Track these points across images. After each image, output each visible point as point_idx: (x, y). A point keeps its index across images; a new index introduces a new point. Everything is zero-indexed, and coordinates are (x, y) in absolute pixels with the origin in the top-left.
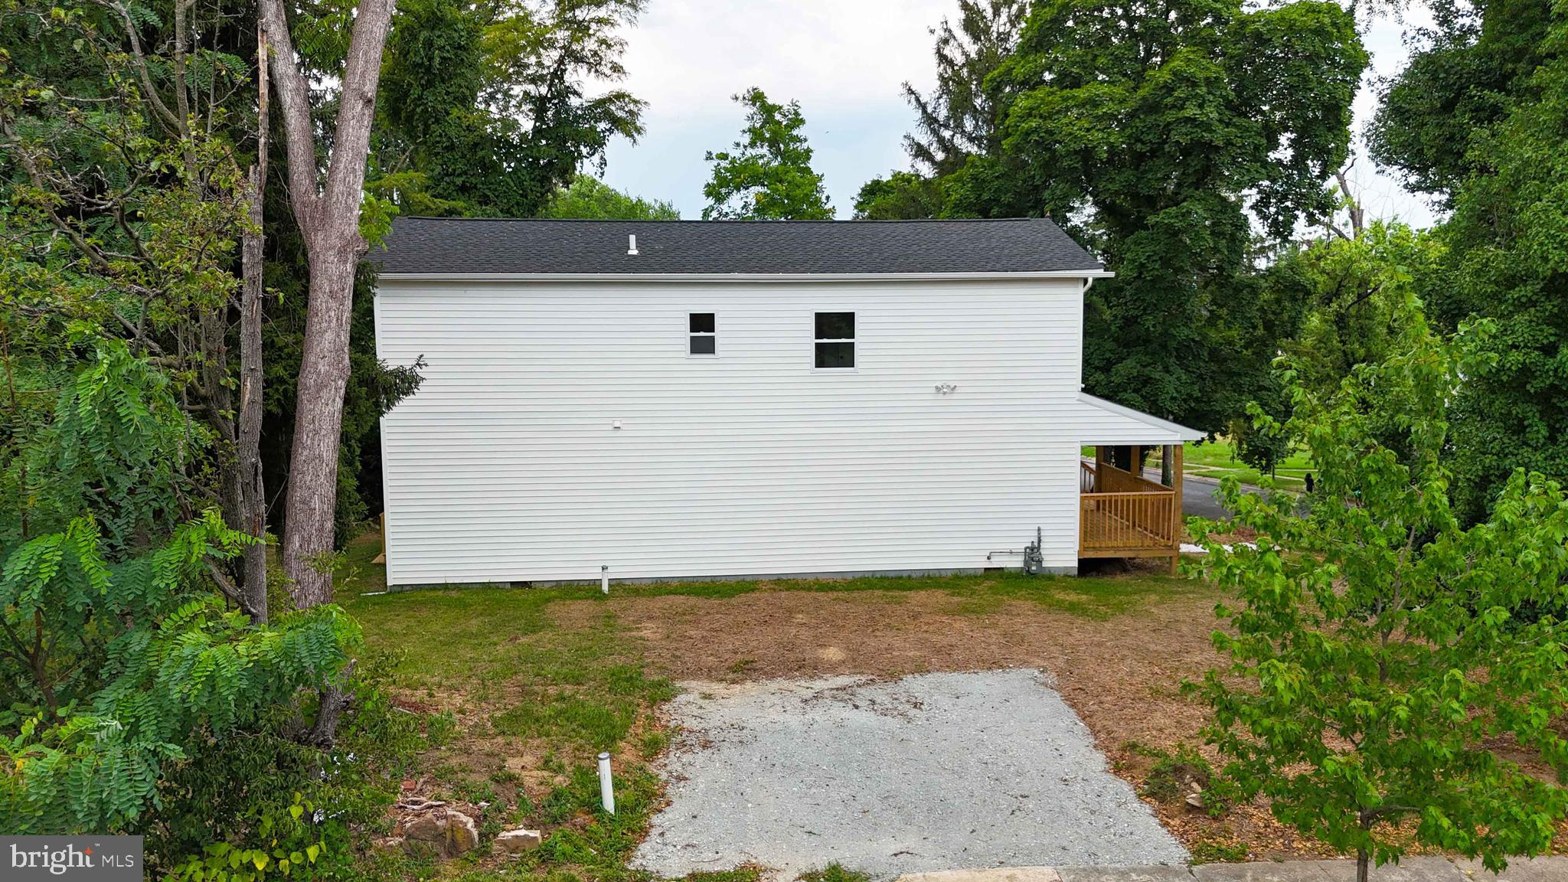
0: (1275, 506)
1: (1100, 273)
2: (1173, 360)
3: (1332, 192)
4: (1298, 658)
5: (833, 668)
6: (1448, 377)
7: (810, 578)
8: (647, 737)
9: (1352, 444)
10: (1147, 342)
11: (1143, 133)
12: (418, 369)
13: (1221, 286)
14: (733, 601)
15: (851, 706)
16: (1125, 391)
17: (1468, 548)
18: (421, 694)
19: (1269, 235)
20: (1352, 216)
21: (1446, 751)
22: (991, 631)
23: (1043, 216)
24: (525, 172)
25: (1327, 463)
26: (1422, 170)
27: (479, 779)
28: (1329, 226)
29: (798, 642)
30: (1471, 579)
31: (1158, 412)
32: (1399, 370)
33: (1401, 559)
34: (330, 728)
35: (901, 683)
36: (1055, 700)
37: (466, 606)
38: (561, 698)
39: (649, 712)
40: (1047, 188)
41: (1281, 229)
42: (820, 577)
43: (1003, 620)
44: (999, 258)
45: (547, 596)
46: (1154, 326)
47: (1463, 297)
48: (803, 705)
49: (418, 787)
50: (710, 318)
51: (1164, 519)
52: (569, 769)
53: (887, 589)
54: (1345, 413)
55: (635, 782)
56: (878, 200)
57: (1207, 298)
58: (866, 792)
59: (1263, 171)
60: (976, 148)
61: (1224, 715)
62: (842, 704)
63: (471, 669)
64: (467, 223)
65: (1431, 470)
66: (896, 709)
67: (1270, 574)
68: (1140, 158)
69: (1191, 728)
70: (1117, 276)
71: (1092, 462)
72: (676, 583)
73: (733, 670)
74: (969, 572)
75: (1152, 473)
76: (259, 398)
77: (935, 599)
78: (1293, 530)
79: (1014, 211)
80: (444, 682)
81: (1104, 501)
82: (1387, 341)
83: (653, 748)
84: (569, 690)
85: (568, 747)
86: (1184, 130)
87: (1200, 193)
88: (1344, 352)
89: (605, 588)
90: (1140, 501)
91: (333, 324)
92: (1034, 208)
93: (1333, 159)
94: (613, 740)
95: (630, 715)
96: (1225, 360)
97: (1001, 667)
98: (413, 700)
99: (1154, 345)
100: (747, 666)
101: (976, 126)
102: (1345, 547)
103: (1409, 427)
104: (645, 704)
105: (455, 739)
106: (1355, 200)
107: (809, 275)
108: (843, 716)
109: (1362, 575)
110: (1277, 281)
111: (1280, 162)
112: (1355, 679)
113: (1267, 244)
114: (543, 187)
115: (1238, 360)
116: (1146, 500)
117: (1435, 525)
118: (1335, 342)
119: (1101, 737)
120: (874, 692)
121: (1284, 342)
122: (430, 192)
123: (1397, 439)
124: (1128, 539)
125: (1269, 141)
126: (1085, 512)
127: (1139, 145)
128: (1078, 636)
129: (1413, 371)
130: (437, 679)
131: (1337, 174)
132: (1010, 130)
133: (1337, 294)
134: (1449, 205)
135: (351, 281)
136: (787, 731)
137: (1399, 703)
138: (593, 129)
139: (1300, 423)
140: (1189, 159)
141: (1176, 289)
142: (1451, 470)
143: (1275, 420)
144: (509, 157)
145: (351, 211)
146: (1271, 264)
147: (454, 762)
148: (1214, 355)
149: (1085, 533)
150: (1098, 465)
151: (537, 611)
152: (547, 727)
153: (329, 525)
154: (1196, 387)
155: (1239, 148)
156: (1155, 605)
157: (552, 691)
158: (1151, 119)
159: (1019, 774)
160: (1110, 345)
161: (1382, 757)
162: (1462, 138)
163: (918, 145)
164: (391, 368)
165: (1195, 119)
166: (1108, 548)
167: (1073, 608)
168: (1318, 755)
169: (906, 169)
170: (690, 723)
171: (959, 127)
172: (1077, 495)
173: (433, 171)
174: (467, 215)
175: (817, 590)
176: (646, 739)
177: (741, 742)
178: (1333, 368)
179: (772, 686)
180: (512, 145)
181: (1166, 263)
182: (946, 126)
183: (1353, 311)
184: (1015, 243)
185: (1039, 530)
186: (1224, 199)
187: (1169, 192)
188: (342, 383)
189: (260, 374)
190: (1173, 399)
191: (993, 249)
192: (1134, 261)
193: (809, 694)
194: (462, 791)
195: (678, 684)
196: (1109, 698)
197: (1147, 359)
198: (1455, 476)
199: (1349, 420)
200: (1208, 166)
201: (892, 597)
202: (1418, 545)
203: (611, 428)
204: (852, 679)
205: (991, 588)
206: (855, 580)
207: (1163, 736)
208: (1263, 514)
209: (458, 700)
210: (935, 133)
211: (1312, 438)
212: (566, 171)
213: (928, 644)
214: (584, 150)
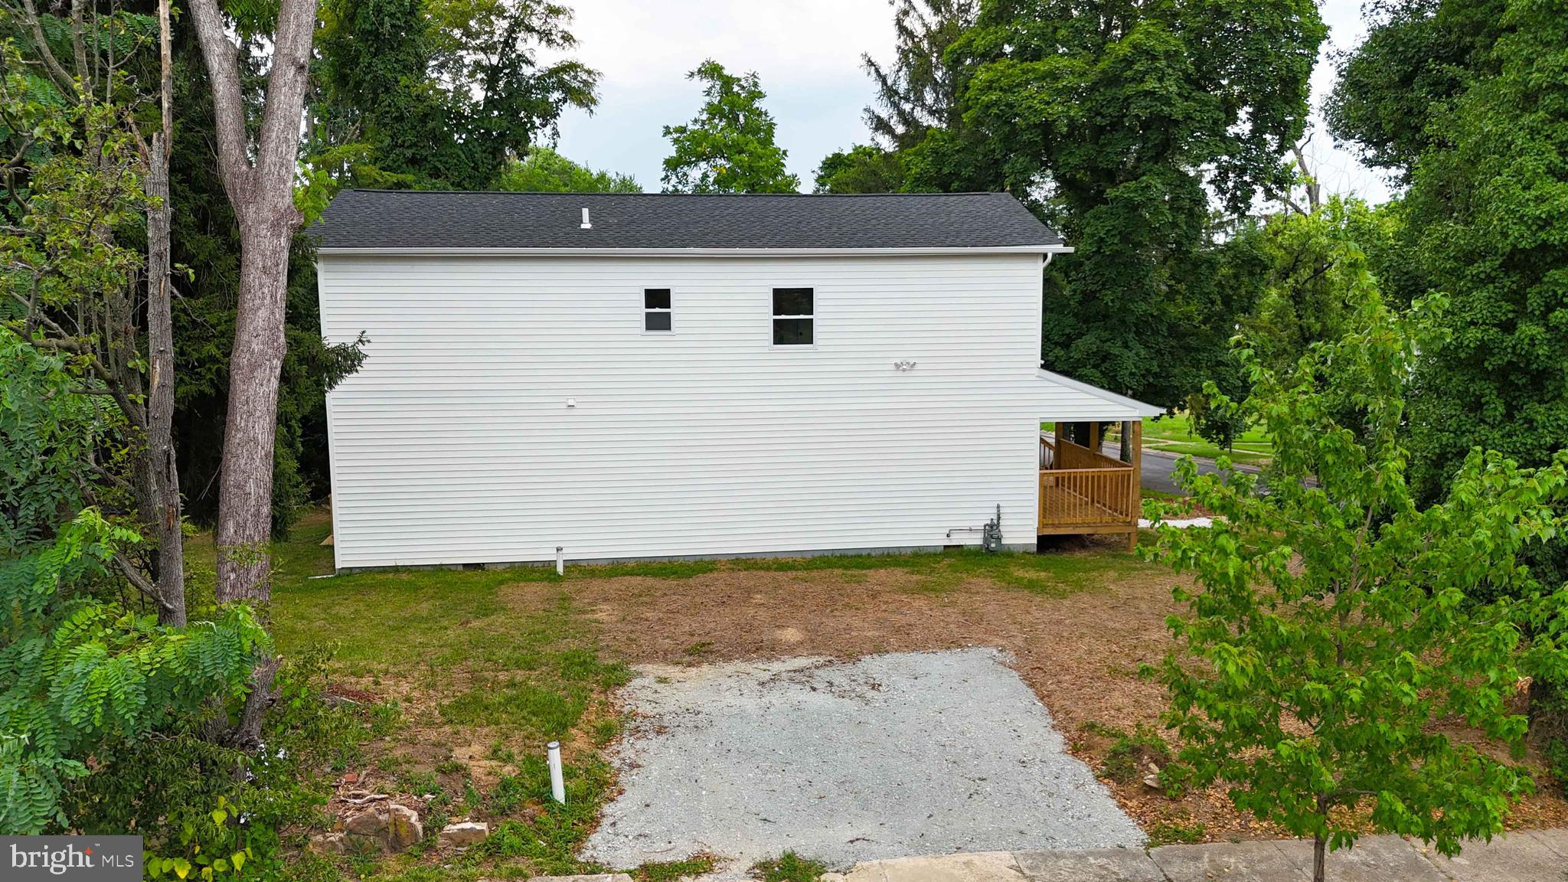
0: (1233, 488)
1: (1060, 248)
2: (1131, 335)
3: (1288, 168)
4: (1254, 641)
5: (792, 650)
6: (1403, 354)
7: (770, 558)
8: (600, 723)
9: (1308, 423)
10: (1106, 317)
11: (1102, 106)
12: (360, 346)
13: (1181, 261)
14: (691, 581)
15: (808, 689)
16: (1085, 366)
17: (1424, 529)
18: (366, 681)
19: (1226, 210)
20: (1309, 191)
21: (1399, 735)
22: (950, 610)
23: (1003, 190)
24: (476, 144)
25: (1285, 444)
26: (1379, 145)
27: (425, 771)
28: (1286, 201)
29: (756, 624)
30: (1428, 560)
31: (1117, 388)
32: (1355, 349)
33: (1359, 540)
34: (256, 729)
35: (859, 664)
36: (1014, 679)
37: (417, 589)
38: (512, 684)
39: (603, 698)
40: (1006, 162)
41: (1239, 203)
42: (779, 556)
43: (962, 598)
44: (958, 232)
45: (500, 578)
46: (1113, 301)
47: (1420, 273)
48: (759, 688)
49: (361, 779)
50: (666, 294)
51: (1122, 494)
52: (518, 758)
53: (846, 568)
54: (1305, 393)
55: (587, 771)
56: (840, 174)
57: (1166, 273)
58: (823, 777)
59: (1223, 145)
60: (936, 122)
61: (1180, 700)
62: (799, 686)
63: (419, 655)
64: (415, 196)
65: (1388, 450)
66: (854, 690)
67: (1224, 557)
68: (1101, 130)
69: (1149, 707)
70: (1076, 252)
71: (1051, 437)
72: (632, 564)
73: (689, 652)
74: (929, 550)
75: (1111, 448)
76: (170, 382)
77: (894, 578)
78: (1250, 512)
79: (974, 186)
80: (392, 669)
81: (1063, 478)
82: (1342, 315)
83: (606, 735)
84: (520, 675)
85: (518, 736)
86: (1143, 104)
87: (1156, 167)
88: (1301, 327)
89: (560, 569)
90: (1099, 477)
91: (267, 301)
92: (993, 182)
93: (1290, 134)
94: (565, 727)
95: (583, 702)
96: (1185, 335)
97: (960, 646)
98: (358, 687)
99: (1114, 321)
100: (703, 649)
101: (937, 100)
102: (1302, 529)
103: (1366, 406)
104: (598, 689)
105: (401, 728)
106: (1312, 175)
107: (767, 250)
108: (800, 699)
109: (1318, 556)
110: (1235, 256)
111: (1238, 137)
112: (1312, 662)
113: (1225, 219)
114: (494, 158)
115: (1197, 334)
116: (1105, 476)
117: (1392, 506)
118: (1292, 316)
119: (1060, 718)
120: (832, 674)
121: (1241, 317)
122: (378, 165)
123: (1353, 418)
124: (1087, 515)
125: (1228, 116)
126: (1043, 487)
127: (1099, 118)
128: (1037, 614)
129: (1369, 349)
130: (383, 666)
131: (1294, 147)
132: (970, 103)
133: (1294, 268)
134: (1406, 179)
135: (286, 255)
136: (742, 715)
137: (1354, 686)
138: (545, 100)
139: (1257, 402)
140: (1148, 133)
141: (1135, 264)
142: (1408, 449)
143: (1232, 400)
144: (459, 127)
145: (285, 182)
146: (1228, 240)
147: (398, 753)
148: (1173, 329)
149: (1045, 509)
150: (1058, 441)
151: (490, 594)
152: (496, 715)
153: (266, 510)
154: (1155, 363)
155: (1199, 122)
156: (1114, 582)
157: (502, 676)
158: (1109, 93)
159: (977, 757)
160: (1071, 320)
161: (1337, 743)
162: (1420, 112)
163: (878, 118)
164: (332, 345)
165: (1154, 93)
166: (1067, 525)
167: (1031, 585)
168: (1274, 738)
169: (867, 143)
170: (645, 708)
171: (920, 100)
172: (1035, 472)
173: (382, 142)
174: (417, 188)
175: (776, 570)
176: (599, 726)
177: (696, 727)
178: (1289, 343)
179: (730, 668)
180: (462, 116)
181: (1125, 238)
182: (907, 100)
183: (1308, 286)
184: (975, 218)
185: (998, 507)
186: (1185, 175)
187: (1129, 166)
188: (277, 363)
189: (170, 356)
190: (1132, 374)
191: (952, 224)
192: (1093, 235)
193: (766, 676)
194: (408, 784)
195: (633, 668)
196: (1067, 677)
197: (1106, 335)
198: (1412, 454)
199: (1308, 400)
200: (1168, 140)
201: (851, 576)
202: (1375, 525)
203: (564, 406)
204: (810, 661)
205: (950, 566)
206: (814, 559)
207: (1121, 716)
208: (1220, 495)
209: (405, 687)
210: (895, 105)
211: (1270, 418)
212: (518, 143)
213: (887, 624)
214: (537, 121)
